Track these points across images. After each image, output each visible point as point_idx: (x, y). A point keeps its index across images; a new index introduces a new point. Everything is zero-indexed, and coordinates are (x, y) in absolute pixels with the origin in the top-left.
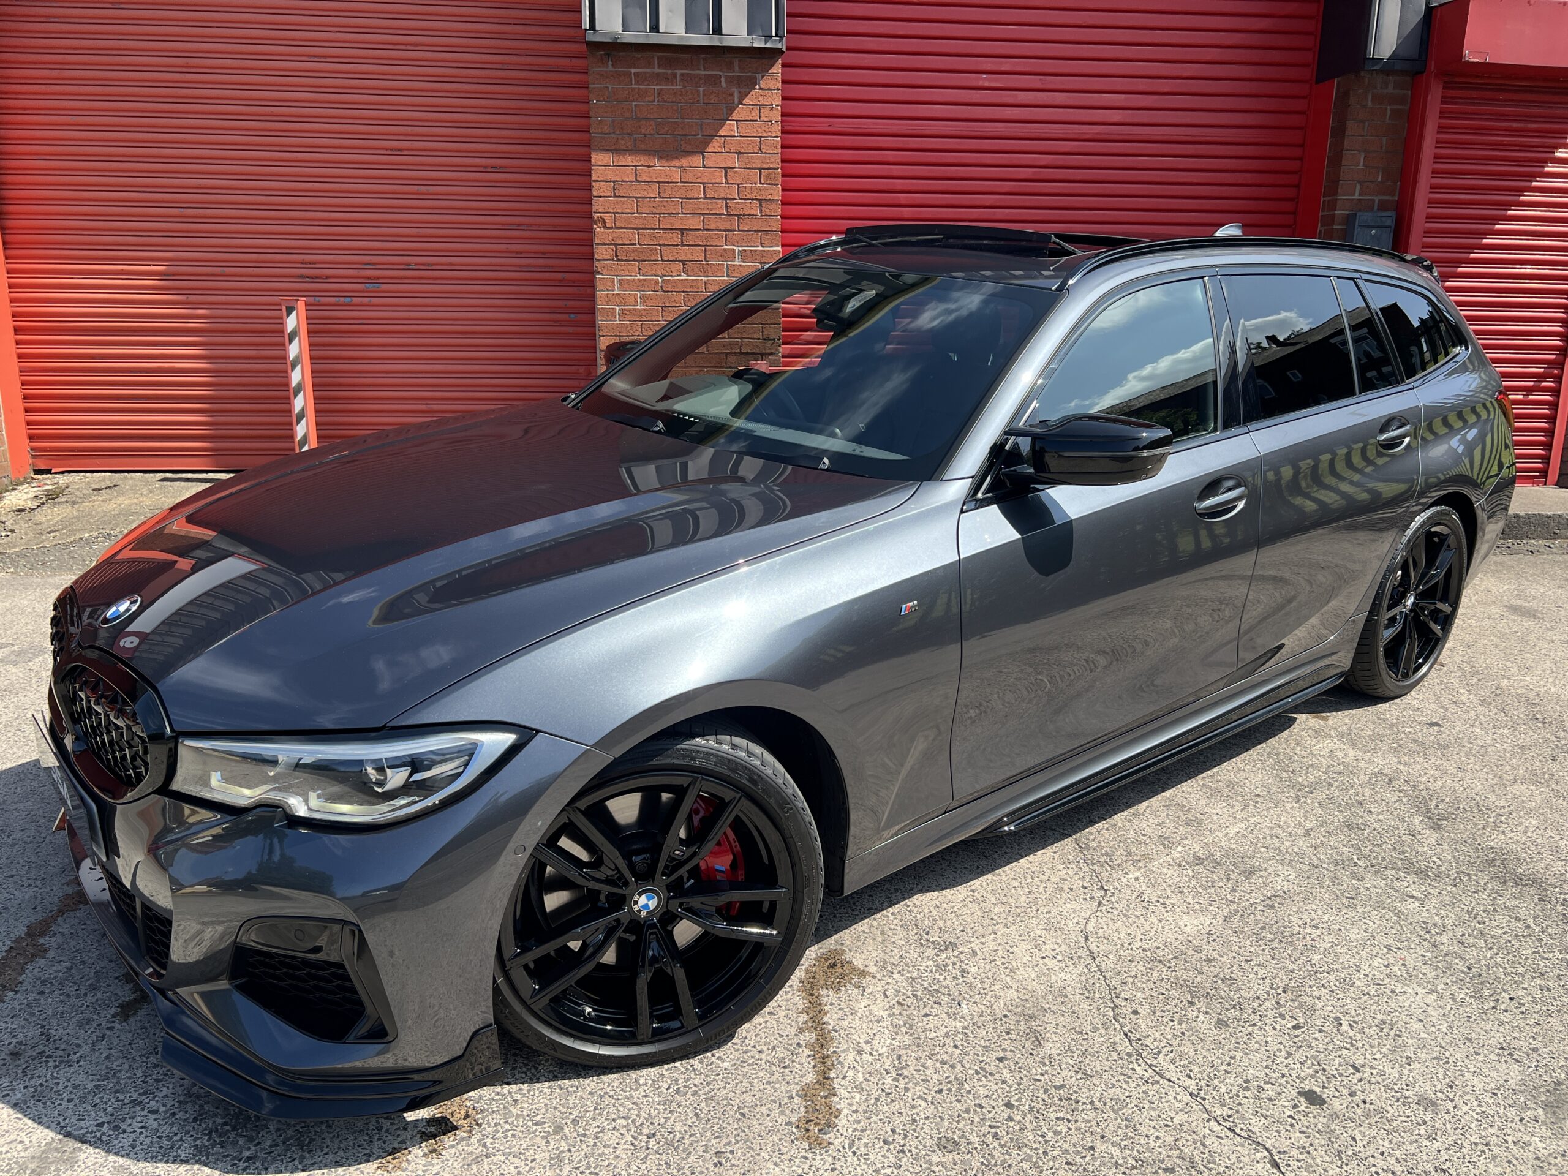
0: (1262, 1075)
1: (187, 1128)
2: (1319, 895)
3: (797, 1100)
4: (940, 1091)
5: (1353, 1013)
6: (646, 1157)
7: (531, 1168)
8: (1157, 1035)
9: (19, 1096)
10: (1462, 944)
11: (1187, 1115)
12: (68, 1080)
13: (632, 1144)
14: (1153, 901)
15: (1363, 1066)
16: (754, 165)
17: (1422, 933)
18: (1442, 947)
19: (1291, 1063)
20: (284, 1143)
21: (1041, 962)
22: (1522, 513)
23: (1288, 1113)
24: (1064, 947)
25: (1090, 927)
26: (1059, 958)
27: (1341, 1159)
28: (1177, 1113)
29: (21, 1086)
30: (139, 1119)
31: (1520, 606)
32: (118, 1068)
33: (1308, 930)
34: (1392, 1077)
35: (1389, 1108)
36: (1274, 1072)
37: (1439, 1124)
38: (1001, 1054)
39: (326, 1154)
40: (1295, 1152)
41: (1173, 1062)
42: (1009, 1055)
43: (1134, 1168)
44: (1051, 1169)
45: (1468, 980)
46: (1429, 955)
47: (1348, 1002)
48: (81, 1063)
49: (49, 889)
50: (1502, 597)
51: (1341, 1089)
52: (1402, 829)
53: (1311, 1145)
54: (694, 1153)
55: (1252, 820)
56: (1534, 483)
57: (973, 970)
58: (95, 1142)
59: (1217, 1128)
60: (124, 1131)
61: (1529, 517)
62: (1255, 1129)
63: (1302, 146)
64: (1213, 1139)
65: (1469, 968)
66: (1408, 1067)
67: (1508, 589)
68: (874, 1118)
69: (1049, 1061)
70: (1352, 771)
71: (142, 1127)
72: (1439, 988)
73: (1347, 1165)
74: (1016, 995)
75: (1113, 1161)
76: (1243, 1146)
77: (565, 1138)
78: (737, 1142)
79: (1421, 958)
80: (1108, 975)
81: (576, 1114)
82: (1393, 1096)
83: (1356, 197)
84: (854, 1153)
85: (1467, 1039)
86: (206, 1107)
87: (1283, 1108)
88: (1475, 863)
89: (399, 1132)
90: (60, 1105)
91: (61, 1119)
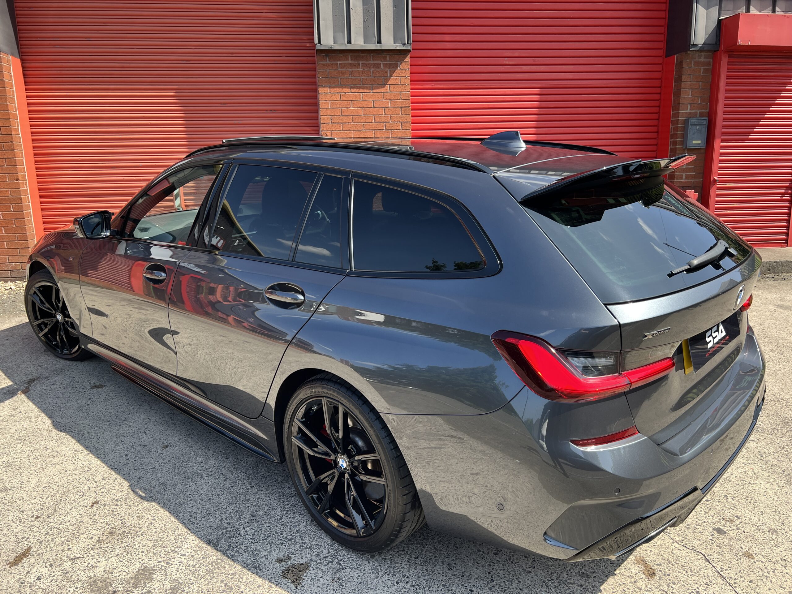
0: (695, 522)
1: (201, 562)
5: (733, 493)
6: (416, 567)
7: (364, 574)
9: (118, 551)
10: (779, 461)
11: (663, 541)
12: (140, 543)
13: (408, 562)
15: (741, 516)
16: (398, 106)
17: (759, 457)
18: (769, 462)
19: (708, 516)
20: (247, 567)
22: (778, 261)
23: (710, 538)
27: (737, 557)
28: (658, 540)
29: (118, 547)
30: (177, 559)
31: (783, 305)
32: (162, 537)
34: (755, 520)
35: (756, 534)
36: (700, 520)
37: (780, 540)
39: (268, 570)
40: (715, 555)
44: (604, 566)
45: (784, 477)
46: (764, 466)
47: (730, 488)
48: (144, 535)
49: (108, 459)
50: (773, 301)
51: (732, 527)
53: (723, 551)
54: (437, 565)
56: (781, 246)
58: (159, 570)
59: (678, 546)
60: (172, 564)
61: (782, 262)
62: (696, 546)
63: (660, 87)
64: (677, 551)
65: (783, 471)
66: (762, 516)
67: (776, 297)
71: (179, 562)
72: (771, 481)
73: (740, 559)
75: (633, 562)
76: (691, 553)
78: (457, 559)
79: (760, 468)
82: (757, 529)
83: (688, 111)
84: (512, 562)
85: (787, 502)
86: (207, 552)
87: (707, 536)
88: (779, 424)
89: (299, 560)
90: (138, 554)
91: (140, 560)
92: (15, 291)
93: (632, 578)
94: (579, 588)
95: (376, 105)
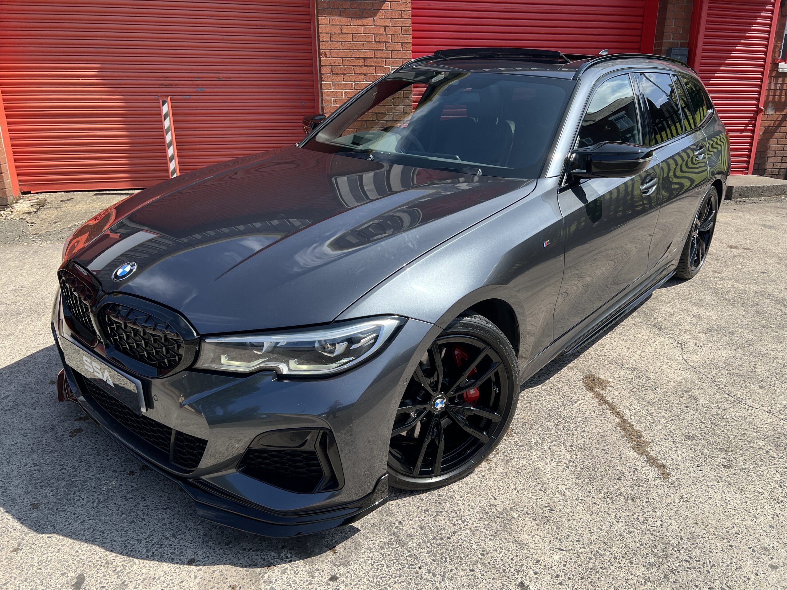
2: (765, 339)
3: (619, 428)
4: (672, 420)
6: (576, 453)
7: (533, 462)
8: (740, 393)
11: (771, 419)
14: (702, 345)
16: (398, 25)
21: (675, 371)
24: (680, 366)
25: (685, 357)
26: (681, 369)
28: (767, 419)
31: (766, 225)
33: (770, 352)
38: (685, 405)
41: (753, 402)
42: (689, 405)
43: (765, 439)
50: (756, 221)
54: (593, 450)
55: (719, 313)
56: (743, 173)
57: (651, 376)
59: (785, 422)
63: (643, 16)
67: (757, 218)
68: (654, 432)
69: (705, 406)
70: (745, 292)
74: (675, 384)
77: (536, 450)
78: (607, 445)
80: (705, 374)
83: (671, 41)
93: (763, 449)
94: (724, 460)
95: (377, 24)
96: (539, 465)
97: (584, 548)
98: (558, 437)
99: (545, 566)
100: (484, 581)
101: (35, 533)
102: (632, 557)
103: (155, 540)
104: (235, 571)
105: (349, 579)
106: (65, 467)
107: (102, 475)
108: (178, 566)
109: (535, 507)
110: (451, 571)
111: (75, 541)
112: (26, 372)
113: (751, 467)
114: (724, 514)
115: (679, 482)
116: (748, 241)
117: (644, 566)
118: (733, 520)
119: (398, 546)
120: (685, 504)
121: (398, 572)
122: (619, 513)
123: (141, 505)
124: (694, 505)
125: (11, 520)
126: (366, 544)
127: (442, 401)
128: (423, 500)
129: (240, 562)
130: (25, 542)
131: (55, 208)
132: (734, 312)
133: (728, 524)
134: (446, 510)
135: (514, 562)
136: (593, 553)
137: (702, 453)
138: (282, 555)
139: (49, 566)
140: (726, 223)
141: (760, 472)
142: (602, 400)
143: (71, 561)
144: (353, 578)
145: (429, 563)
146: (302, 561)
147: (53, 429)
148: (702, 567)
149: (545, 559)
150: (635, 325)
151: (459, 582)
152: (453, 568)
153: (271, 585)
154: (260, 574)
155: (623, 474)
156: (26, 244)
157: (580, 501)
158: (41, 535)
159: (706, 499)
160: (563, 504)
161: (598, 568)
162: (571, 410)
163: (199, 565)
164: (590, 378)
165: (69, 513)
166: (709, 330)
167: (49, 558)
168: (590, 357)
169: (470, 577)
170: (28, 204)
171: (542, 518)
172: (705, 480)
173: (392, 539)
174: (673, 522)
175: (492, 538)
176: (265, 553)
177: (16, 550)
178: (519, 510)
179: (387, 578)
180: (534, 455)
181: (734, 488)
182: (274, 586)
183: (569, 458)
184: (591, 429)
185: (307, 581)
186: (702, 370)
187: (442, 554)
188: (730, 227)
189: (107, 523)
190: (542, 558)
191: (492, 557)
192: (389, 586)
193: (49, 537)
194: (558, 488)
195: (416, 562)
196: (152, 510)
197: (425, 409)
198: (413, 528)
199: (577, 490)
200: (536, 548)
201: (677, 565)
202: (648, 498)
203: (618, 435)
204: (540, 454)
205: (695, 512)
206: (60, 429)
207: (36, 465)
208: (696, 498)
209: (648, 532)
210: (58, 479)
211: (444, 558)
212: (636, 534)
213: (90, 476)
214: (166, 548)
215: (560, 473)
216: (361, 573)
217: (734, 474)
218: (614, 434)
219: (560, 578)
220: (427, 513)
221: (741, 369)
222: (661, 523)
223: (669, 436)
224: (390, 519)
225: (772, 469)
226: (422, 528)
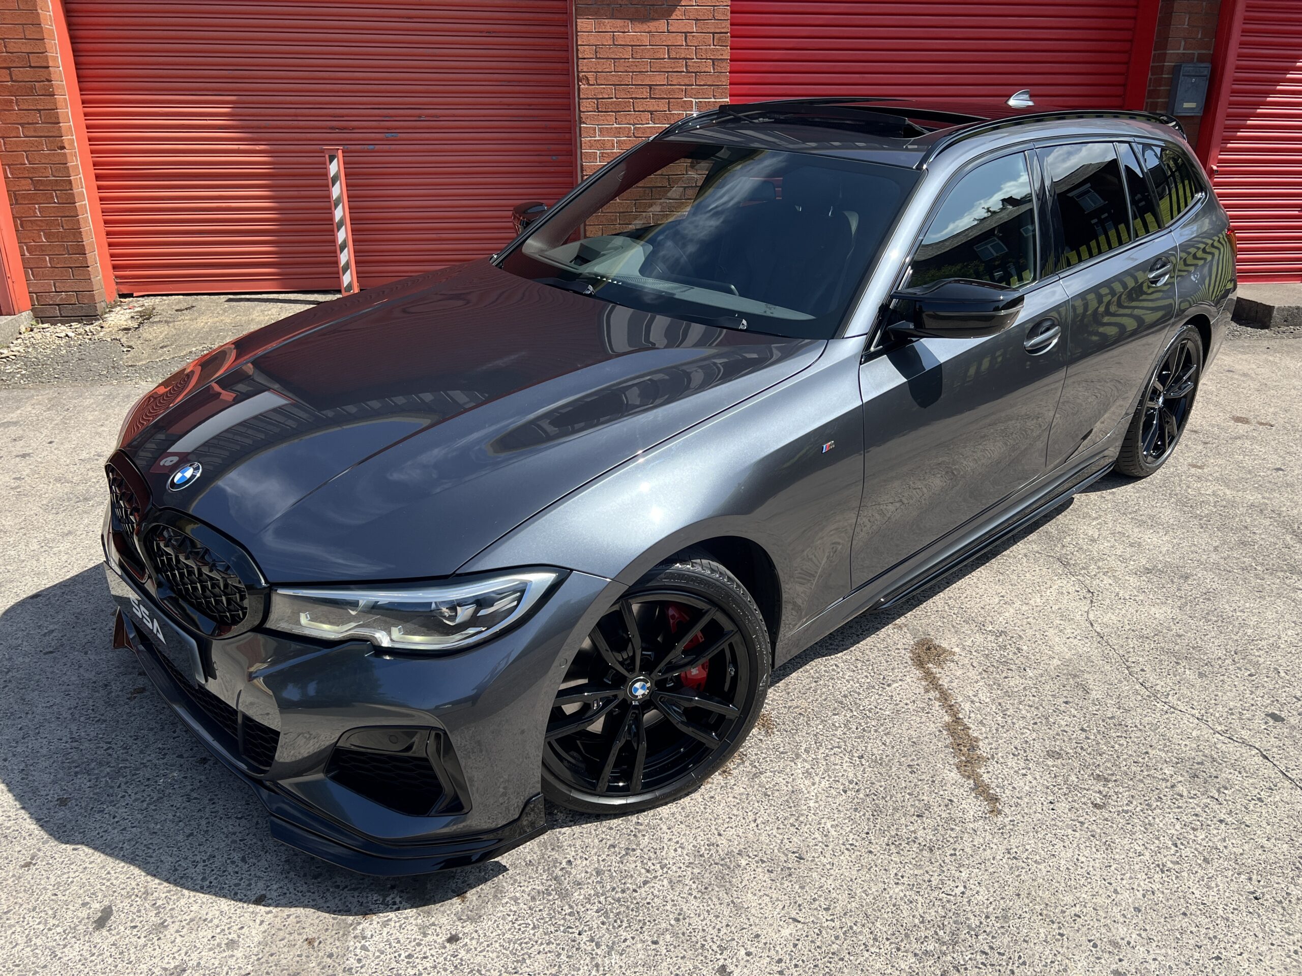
0: (1239, 705)
2: (1238, 591)
3: (945, 732)
5: (1285, 665)
6: (864, 770)
7: (793, 780)
8: (1162, 683)
11: (1199, 731)
14: (1127, 597)
16: (708, 30)
19: (1255, 697)
21: (1068, 641)
23: (1263, 727)
24: (1079, 632)
25: (1091, 617)
26: (1079, 638)
28: (1193, 730)
33: (1238, 614)
36: (1246, 703)
38: (1066, 700)
40: (1275, 750)
41: (1179, 699)
42: (1071, 700)
43: (1177, 763)
47: (1280, 658)
51: (1292, 711)
52: (1280, 545)
53: (1284, 745)
55: (1175, 541)
57: (1025, 648)
59: (1221, 738)
62: (1246, 737)
63: (1136, 7)
64: (1221, 744)
68: (1000, 741)
69: (1097, 702)
70: (1233, 504)
74: (1059, 663)
76: (1241, 747)
77: (805, 760)
78: (918, 759)
80: (1116, 647)
81: (804, 746)
83: (1181, 51)
87: (1259, 724)
92: (75, 340)
93: (1168, 781)
95: (671, 29)
96: (802, 786)
97: (832, 920)
98: (845, 742)
99: (765, 944)
100: (668, 959)
101: (56, 843)
102: (902, 941)
103: (217, 864)
104: (318, 917)
105: (474, 942)
106: (114, 746)
107: (161, 762)
108: (240, 904)
109: (776, 851)
110: (625, 940)
111: (109, 858)
112: (83, 594)
113: (1138, 809)
114: (1066, 884)
115: (1011, 827)
116: (1271, 410)
117: (916, 955)
118: (1078, 895)
119: (557, 897)
120: (1010, 862)
121: (547, 937)
122: (903, 870)
123: (207, 810)
124: (1024, 865)
125: (28, 820)
126: (511, 890)
127: (644, 686)
128: (611, 829)
129: (328, 905)
130: (41, 854)
131: (166, 322)
132: (1203, 539)
133: (1069, 899)
134: (641, 847)
135: (720, 935)
136: (844, 929)
137: (1065, 783)
138: (388, 899)
139: (67, 892)
140: (1245, 375)
141: (1150, 818)
142: (932, 681)
143: (99, 886)
144: (481, 940)
145: (595, 926)
146: (415, 910)
147: (106, 685)
148: (1004, 963)
149: (769, 935)
150: (1026, 556)
151: (632, 959)
152: (629, 937)
153: (363, 942)
154: (351, 925)
155: (928, 807)
156: (115, 382)
157: (848, 846)
158: (64, 846)
159: (1047, 857)
160: (820, 850)
161: (844, 953)
162: (877, 697)
163: (269, 905)
164: (923, 645)
165: (107, 816)
166: (1148, 571)
167: (70, 880)
168: (935, 609)
169: (650, 952)
170: (128, 314)
171: (782, 870)
172: (1055, 825)
173: (550, 886)
174: (982, 890)
175: (699, 895)
176: (365, 894)
177: (27, 865)
178: (751, 855)
179: (530, 945)
180: (799, 767)
181: (1097, 843)
182: (367, 944)
183: (851, 776)
184: (900, 731)
185: (415, 939)
186: (1113, 641)
187: (618, 914)
188: (1250, 382)
189: (155, 833)
190: (765, 932)
191: (690, 924)
192: (530, 957)
193: (74, 849)
194: (820, 824)
195: (578, 924)
196: (221, 818)
197: (615, 696)
198: (587, 872)
199: (848, 829)
200: (760, 915)
201: (967, 958)
202: (955, 849)
203: (940, 744)
204: (807, 766)
205: (1022, 877)
206: (115, 687)
207: (74, 740)
208: (1030, 854)
209: (939, 903)
210: (100, 764)
211: (619, 921)
212: (919, 905)
213: (145, 761)
214: (229, 877)
215: (830, 799)
216: (494, 934)
217: (1106, 820)
218: (935, 740)
219: (783, 964)
220: (612, 850)
221: (1179, 641)
222: (962, 889)
223: (1022, 752)
224: (557, 856)
225: (1171, 816)
226: (599, 872)
